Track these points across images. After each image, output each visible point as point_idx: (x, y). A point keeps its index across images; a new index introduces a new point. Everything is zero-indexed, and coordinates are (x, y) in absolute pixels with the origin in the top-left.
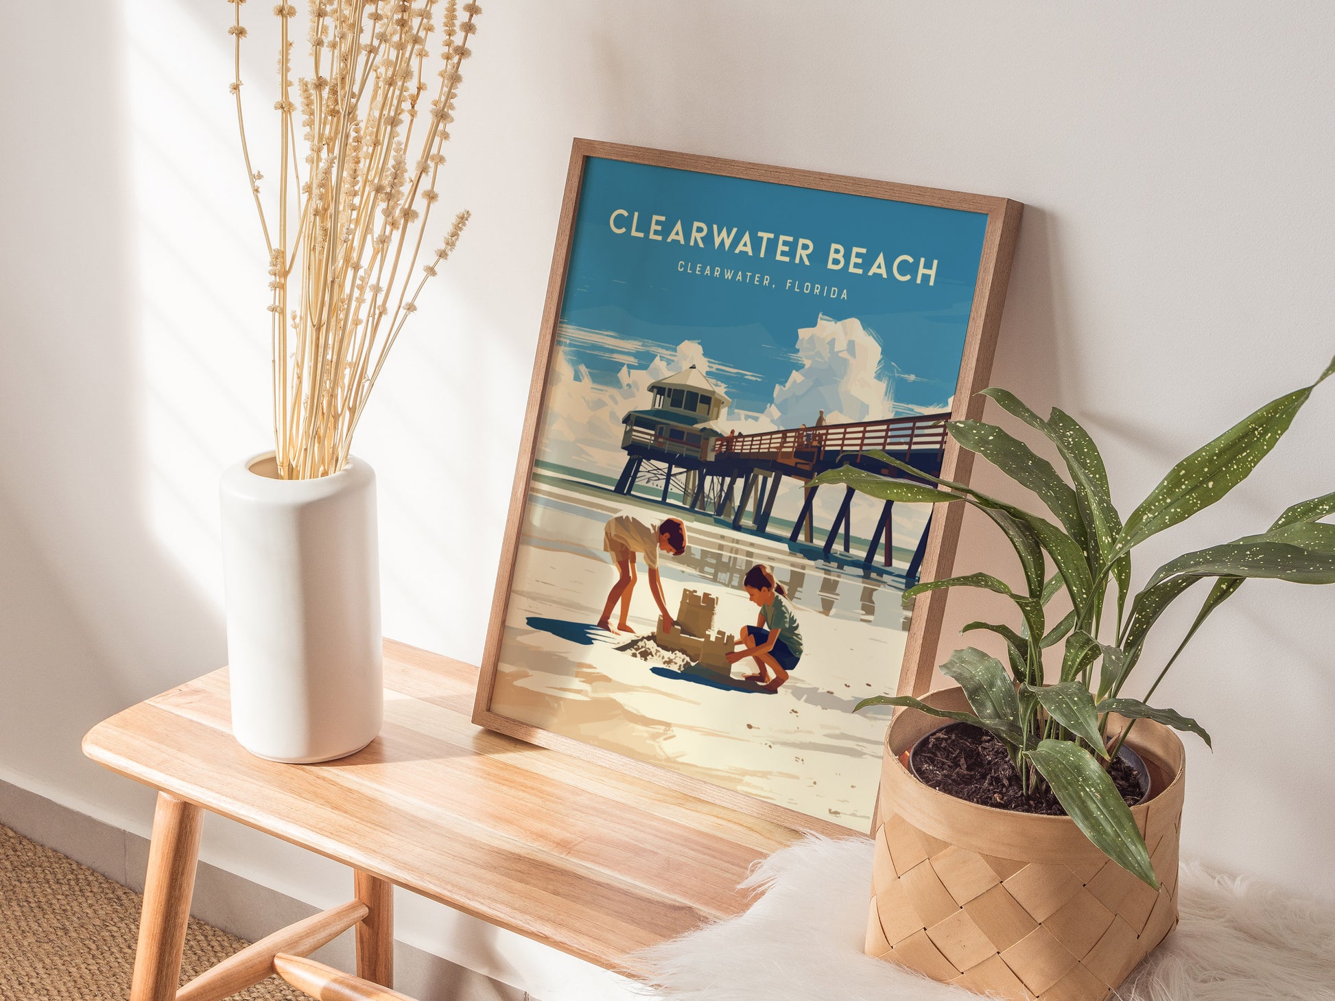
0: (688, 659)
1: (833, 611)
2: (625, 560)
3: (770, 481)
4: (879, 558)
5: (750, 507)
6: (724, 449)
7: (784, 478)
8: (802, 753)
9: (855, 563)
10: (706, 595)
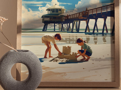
0: (67, 59)
1: (97, 43)
2: (48, 44)
3: (78, 23)
4: (105, 32)
5: (75, 28)
6: (66, 18)
7: (81, 21)
8: (96, 71)
9: (100, 34)
10: (68, 46)
